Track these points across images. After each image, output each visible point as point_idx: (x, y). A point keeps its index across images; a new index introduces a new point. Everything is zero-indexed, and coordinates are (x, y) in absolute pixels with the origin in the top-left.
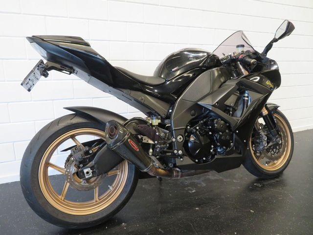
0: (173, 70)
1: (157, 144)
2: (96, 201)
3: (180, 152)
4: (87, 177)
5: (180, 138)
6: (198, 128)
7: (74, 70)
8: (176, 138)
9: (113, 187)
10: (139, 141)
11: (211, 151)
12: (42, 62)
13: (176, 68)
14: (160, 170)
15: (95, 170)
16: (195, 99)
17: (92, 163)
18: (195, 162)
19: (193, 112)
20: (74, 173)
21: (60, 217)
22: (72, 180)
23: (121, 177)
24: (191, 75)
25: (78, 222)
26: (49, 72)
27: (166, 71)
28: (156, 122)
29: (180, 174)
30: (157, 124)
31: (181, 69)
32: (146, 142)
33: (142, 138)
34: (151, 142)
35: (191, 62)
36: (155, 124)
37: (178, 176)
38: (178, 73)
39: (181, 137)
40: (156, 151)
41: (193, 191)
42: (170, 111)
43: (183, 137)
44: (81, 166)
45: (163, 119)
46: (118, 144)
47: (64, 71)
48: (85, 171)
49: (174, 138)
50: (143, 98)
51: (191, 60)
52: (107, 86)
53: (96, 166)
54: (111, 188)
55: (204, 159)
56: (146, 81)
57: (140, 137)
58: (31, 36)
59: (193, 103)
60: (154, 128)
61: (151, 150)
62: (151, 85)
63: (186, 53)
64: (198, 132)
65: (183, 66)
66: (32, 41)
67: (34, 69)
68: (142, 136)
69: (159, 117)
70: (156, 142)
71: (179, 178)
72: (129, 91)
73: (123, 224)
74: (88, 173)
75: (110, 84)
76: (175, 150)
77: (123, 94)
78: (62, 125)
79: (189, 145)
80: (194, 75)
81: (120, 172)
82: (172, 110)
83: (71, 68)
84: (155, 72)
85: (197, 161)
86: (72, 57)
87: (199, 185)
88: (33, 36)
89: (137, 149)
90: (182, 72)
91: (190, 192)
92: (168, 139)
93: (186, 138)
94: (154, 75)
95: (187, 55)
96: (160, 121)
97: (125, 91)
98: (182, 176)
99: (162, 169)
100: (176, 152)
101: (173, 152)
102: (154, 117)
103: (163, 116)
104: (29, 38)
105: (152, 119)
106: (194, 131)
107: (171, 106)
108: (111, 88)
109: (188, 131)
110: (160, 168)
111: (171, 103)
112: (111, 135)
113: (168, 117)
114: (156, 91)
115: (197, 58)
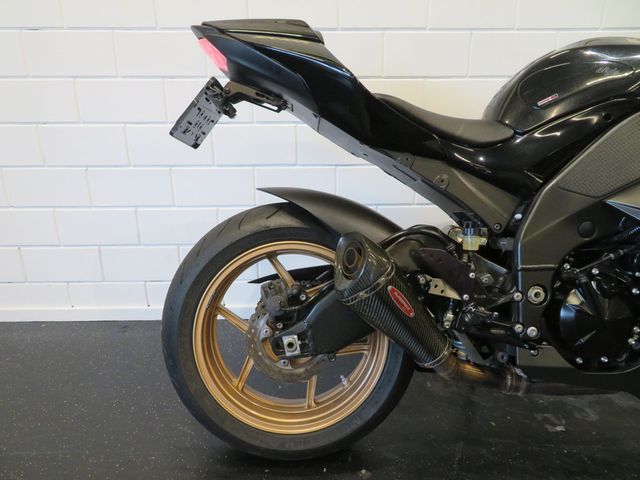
0: (540, 103)
1: (468, 302)
2: (309, 407)
3: (532, 331)
4: (288, 354)
5: (536, 294)
6: (595, 271)
7: (285, 103)
8: (524, 293)
9: (350, 382)
10: (418, 291)
11: (632, 341)
12: (214, 83)
13: (550, 99)
14: (468, 368)
15: (307, 342)
16: (598, 190)
17: (303, 325)
18: (573, 362)
19: (586, 225)
20: (264, 340)
21: (227, 427)
22: (260, 353)
23: (370, 363)
24: (595, 119)
25: (264, 446)
26: (235, 106)
27: (520, 106)
28: (472, 242)
29: (524, 384)
30: (477, 248)
31: (568, 101)
32: (439, 293)
33: (427, 284)
34: (452, 294)
35: (600, 80)
36: (469, 249)
37: (517, 389)
38: (554, 113)
39: (540, 290)
40: (462, 319)
41: (559, 428)
42: (518, 216)
43: (545, 291)
44: (280, 326)
45: (492, 236)
46: (361, 294)
47: (265, 104)
48: (286, 340)
49: (517, 291)
50: (445, 177)
51: (602, 75)
52: (358, 142)
53: (309, 333)
54: (345, 382)
55: (604, 360)
56: (459, 132)
57: (422, 279)
58: (199, 24)
59: (589, 201)
60: (465, 259)
61: (450, 315)
62: (472, 144)
63: (589, 53)
64: (593, 284)
65: (575, 90)
66: (201, 35)
67: (198, 98)
68: (429, 278)
69: (485, 230)
70: (466, 297)
71: (520, 394)
72: (410, 157)
73: (364, 471)
74: (291, 345)
75: (363, 138)
76: (518, 323)
77: (395, 163)
78: (248, 229)
79: (563, 313)
80: (607, 117)
81: (369, 350)
82: (523, 214)
83: (279, 97)
84: (489, 106)
85: (579, 360)
86: (278, 71)
87: (577, 415)
88: (204, 24)
89: (410, 311)
90: (568, 109)
91: (549, 428)
92: (503, 292)
93: (553, 295)
94: (486, 116)
95: (592, 58)
96: (484, 241)
97: (401, 156)
98: (529, 390)
99: (476, 365)
100: (518, 328)
101: (512, 329)
102: (470, 231)
103: (497, 227)
104: (196, 28)
105: (465, 234)
106: (584, 280)
107: (521, 204)
108: (366, 148)
109: (564, 276)
110: (468, 362)
111: (524, 194)
112: (346, 269)
113: (511, 231)
114: (481, 159)
115: (622, 67)
